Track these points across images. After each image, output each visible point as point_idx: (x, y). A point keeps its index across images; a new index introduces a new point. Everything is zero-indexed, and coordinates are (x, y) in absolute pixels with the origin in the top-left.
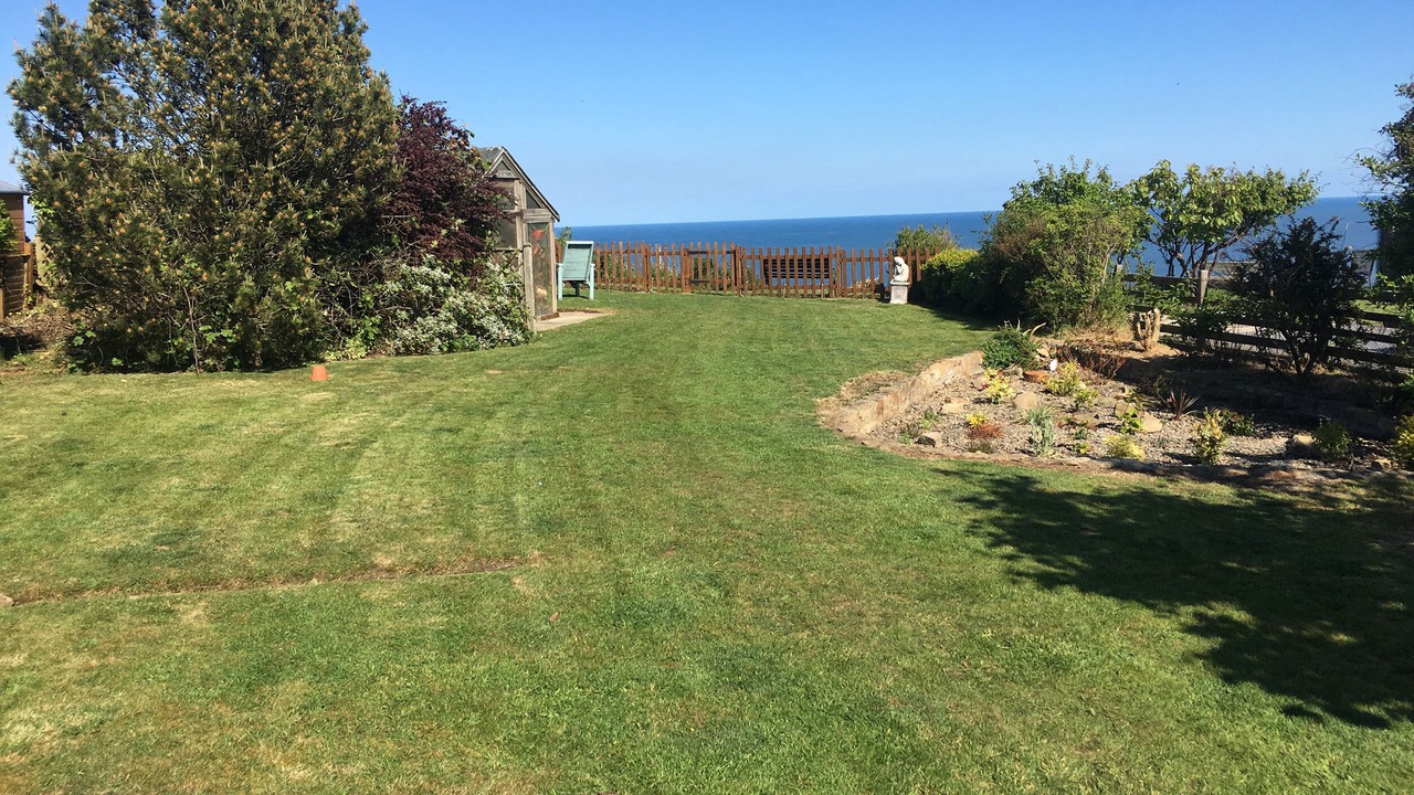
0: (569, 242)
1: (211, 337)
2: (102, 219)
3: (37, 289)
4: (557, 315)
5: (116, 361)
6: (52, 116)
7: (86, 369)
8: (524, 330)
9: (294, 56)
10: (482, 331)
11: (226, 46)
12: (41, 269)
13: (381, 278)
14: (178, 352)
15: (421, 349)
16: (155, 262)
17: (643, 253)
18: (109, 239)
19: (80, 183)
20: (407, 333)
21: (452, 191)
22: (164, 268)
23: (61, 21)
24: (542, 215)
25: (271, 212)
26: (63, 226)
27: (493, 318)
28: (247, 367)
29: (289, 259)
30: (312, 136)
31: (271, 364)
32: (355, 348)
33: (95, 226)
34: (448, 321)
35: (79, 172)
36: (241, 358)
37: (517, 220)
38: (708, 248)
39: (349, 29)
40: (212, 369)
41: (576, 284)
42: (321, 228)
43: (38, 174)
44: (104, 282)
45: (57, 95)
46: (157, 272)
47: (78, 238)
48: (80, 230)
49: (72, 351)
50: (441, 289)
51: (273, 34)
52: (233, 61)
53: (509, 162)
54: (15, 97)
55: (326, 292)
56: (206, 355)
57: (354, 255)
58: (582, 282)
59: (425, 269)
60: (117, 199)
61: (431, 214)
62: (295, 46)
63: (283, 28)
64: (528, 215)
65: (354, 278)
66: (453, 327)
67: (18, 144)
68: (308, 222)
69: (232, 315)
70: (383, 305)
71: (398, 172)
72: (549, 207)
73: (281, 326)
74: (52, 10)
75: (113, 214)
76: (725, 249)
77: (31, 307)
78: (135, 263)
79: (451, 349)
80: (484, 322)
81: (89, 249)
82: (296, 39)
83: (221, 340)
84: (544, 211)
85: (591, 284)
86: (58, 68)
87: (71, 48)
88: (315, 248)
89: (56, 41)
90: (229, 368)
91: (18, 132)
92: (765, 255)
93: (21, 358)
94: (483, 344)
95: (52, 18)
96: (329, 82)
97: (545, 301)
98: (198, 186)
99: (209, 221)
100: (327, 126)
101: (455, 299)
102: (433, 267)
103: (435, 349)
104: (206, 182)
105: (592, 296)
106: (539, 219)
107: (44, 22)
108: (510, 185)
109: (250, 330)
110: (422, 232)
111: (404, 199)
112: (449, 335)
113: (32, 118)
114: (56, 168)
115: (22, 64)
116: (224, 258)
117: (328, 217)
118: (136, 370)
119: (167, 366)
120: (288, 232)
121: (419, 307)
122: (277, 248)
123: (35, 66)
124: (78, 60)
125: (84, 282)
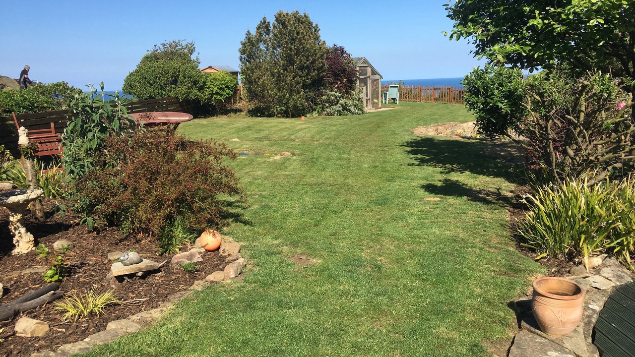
0: (390, 85)
1: (279, 109)
2: (257, 80)
3: (241, 98)
4: (381, 108)
5: (259, 114)
6: (248, 56)
7: (252, 116)
8: (362, 110)
9: (300, 40)
10: (349, 110)
11: (285, 38)
12: (242, 93)
13: (322, 95)
14: (272, 112)
15: (332, 114)
16: (267, 90)
17: (420, 89)
18: (258, 85)
19: (253, 72)
20: (328, 110)
21: (344, 71)
22: (270, 92)
23: (250, 34)
24: (377, 77)
25: (294, 78)
26: (249, 81)
27: (353, 107)
28: (287, 117)
29: (298, 90)
30: (304, 59)
31: (293, 116)
32: (315, 114)
33: (255, 82)
34: (340, 107)
35: (253, 69)
36: (286, 114)
37: (368, 78)
38: (441, 88)
39: (315, 31)
40: (280, 117)
41: (394, 99)
42: (306, 82)
43: (244, 70)
44: (256, 95)
45: (249, 52)
46: (268, 93)
47: (251, 85)
48: (252, 83)
49: (249, 111)
50: (338, 98)
51: (295, 35)
52: (286, 42)
53: (365, 61)
54: (240, 52)
55: (307, 99)
56: (278, 114)
57: (316, 89)
58: (395, 98)
59: (333, 93)
60: (260, 76)
61: (337, 77)
62: (300, 38)
63: (298, 33)
64: (372, 77)
65: (315, 95)
66: (341, 109)
67: (240, 63)
68: (303, 80)
69: (284, 104)
70: (323, 103)
71: (326, 66)
72: (379, 75)
73: (295, 106)
74: (248, 32)
75: (259, 79)
76: (446, 88)
77: (239, 103)
78: (263, 91)
79: (340, 115)
80: (350, 108)
81: (253, 87)
82: (301, 36)
83: (281, 110)
84: (377, 76)
85: (398, 99)
86: (249, 45)
87: (252, 41)
88: (305, 86)
89: (249, 39)
90: (283, 117)
91: (240, 60)
92: (460, 89)
93: (238, 113)
94: (350, 114)
95: (248, 33)
96: (308, 46)
97: (377, 104)
98: (277, 72)
99: (280, 80)
100: (308, 57)
101: (342, 101)
102: (336, 92)
103: (336, 115)
104: (279, 71)
105: (398, 103)
106: (376, 78)
107: (247, 34)
108: (366, 68)
109: (288, 107)
110: (335, 83)
111: (330, 74)
112: (340, 111)
113: (243, 56)
114: (248, 69)
115: (242, 44)
116: (283, 90)
117: (308, 79)
118: (262, 117)
119: (270, 116)
120: (298, 83)
121: (332, 103)
122: (295, 87)
123: (244, 44)
124: (253, 44)
125: (253, 95)
